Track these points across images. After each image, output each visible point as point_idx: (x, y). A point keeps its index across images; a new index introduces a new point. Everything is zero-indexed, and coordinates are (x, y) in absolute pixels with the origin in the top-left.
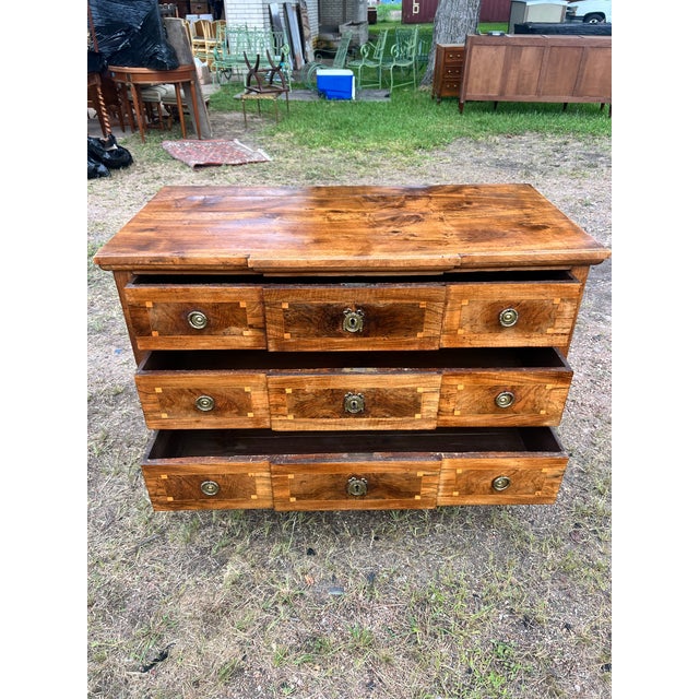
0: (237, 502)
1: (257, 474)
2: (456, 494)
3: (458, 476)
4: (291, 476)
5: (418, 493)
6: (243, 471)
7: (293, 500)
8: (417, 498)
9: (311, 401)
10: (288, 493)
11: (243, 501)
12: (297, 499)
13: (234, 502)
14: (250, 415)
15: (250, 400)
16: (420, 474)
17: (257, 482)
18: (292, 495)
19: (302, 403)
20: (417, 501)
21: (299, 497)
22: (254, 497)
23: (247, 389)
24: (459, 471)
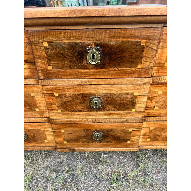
0: (38, 143)
1: (46, 129)
2: (149, 140)
3: (151, 131)
4: (63, 131)
5: (129, 140)
6: (38, 127)
7: (65, 142)
8: (129, 142)
9: (71, 101)
10: (62, 139)
11: (40, 143)
12: (68, 142)
13: (36, 143)
14: (37, 110)
15: (35, 101)
16: (131, 130)
17: (47, 133)
18: (65, 140)
19: (65, 103)
20: (129, 144)
21: (68, 141)
22: (46, 141)
23: (32, 94)
24: (151, 128)
